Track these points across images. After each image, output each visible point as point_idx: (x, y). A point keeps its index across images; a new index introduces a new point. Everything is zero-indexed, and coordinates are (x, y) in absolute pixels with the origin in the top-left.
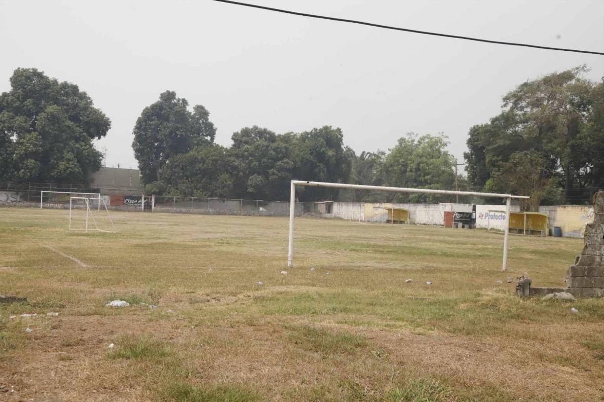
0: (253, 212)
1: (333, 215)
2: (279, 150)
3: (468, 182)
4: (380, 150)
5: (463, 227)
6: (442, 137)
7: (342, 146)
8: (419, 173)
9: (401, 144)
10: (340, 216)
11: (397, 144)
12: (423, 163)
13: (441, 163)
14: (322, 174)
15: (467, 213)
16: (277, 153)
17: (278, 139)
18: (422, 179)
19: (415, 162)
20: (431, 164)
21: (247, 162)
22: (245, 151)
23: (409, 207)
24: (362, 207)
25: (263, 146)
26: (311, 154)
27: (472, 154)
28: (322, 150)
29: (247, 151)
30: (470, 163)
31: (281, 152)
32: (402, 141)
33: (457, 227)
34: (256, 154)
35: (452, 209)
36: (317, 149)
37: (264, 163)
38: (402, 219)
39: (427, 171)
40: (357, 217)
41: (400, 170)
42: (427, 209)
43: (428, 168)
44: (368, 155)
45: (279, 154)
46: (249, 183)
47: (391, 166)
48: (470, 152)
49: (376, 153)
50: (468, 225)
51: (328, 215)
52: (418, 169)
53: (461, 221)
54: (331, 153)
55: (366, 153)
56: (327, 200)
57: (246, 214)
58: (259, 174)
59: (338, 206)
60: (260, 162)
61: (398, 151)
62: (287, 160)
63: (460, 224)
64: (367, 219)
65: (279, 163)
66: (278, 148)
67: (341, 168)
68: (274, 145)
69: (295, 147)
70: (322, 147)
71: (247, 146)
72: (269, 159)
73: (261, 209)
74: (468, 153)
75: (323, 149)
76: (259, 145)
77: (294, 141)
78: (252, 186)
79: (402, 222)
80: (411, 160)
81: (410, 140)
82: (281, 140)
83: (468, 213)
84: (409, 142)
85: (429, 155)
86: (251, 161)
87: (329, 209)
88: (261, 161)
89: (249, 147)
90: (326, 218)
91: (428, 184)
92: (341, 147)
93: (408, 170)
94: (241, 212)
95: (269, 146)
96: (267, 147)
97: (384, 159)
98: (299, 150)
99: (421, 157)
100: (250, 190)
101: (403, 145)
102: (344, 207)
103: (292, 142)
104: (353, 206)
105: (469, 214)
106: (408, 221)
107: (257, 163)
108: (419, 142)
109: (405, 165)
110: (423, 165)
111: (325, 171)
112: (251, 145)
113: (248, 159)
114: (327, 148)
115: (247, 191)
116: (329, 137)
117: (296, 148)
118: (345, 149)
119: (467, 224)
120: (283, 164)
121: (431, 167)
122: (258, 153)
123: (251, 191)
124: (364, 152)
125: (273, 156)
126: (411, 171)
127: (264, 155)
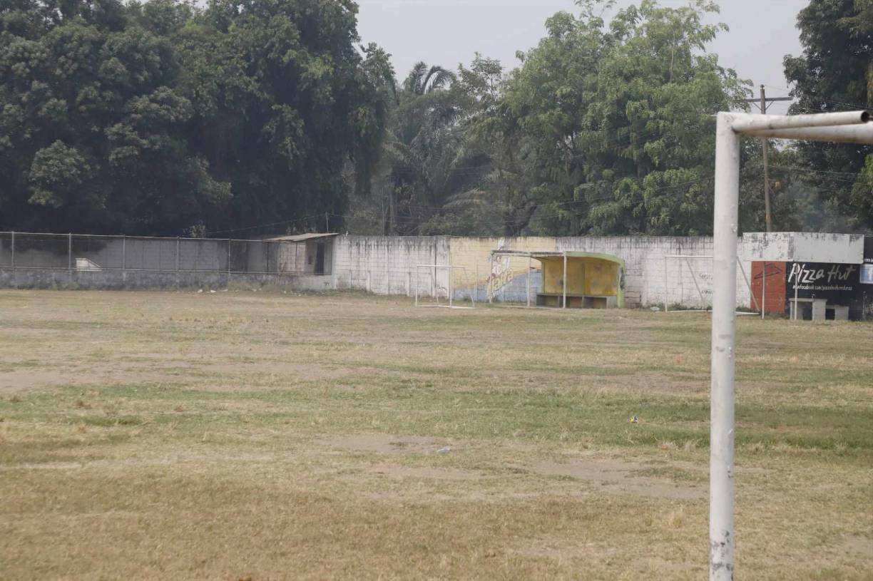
0: (54, 275)
1: (332, 281)
2: (138, 56)
3: (800, 161)
4: (484, 58)
5: (830, 315)
6: (697, 8)
7: (355, 45)
8: (622, 131)
9: (556, 33)
10: (358, 283)
11: (545, 33)
12: (635, 100)
13: (700, 96)
14: (288, 140)
15: (843, 267)
16: (134, 67)
17: (132, 18)
18: (633, 153)
19: (609, 97)
20: (666, 101)
21: (24, 99)
22: (15, 59)
23: (619, 247)
24: (440, 249)
25: (81, 41)
26: (250, 71)
27: (813, 64)
28: (286, 59)
29: (22, 57)
30: (808, 92)
31: (147, 64)
32: (560, 23)
33: (807, 314)
34: (58, 72)
35: (791, 253)
36: (271, 55)
37: (86, 100)
38: (596, 292)
39: (650, 125)
40: (424, 284)
41: (556, 125)
42: (685, 253)
43: (652, 114)
44: (435, 75)
45: (140, 72)
46: (37, 172)
47: (525, 110)
48: (805, 57)
49: (469, 67)
50: (847, 309)
51: (317, 282)
52: (618, 120)
53: (819, 295)
54: (317, 68)
55: (429, 68)
56: (311, 232)
57: (29, 282)
58: (69, 141)
59: (354, 249)
60: (71, 96)
61: (548, 59)
62: (170, 91)
63: (819, 307)
64: (461, 295)
65: (142, 102)
66: (134, 48)
67: (356, 120)
68: (120, 39)
69: (192, 48)
70: (288, 47)
71: (20, 42)
72: (104, 87)
73: (82, 263)
74: (801, 60)
75: (292, 54)
76: (65, 39)
77: (189, 27)
78: (45, 184)
79: (593, 302)
80: (593, 88)
81: (586, 21)
82: (144, 22)
83: (848, 265)
84: (584, 28)
85: (656, 70)
86: (40, 97)
87: (320, 260)
88: (76, 95)
89: (28, 43)
90: (310, 292)
91: (653, 167)
92: (350, 46)
93: (586, 121)
94: (12, 277)
95: (102, 42)
96: (97, 44)
97: (496, 88)
98: (209, 57)
99: (627, 79)
100: (41, 197)
101: (563, 39)
102: (373, 252)
103: (182, 31)
104: (408, 247)
105: (850, 270)
106: (618, 296)
107: (63, 102)
108: (616, 26)
109: (575, 106)
110: (637, 104)
111: (300, 132)
112: (36, 39)
113: (29, 88)
114: (305, 49)
115: (30, 201)
116: (309, 11)
117: (197, 51)
118: (364, 56)
119: (842, 304)
120: (154, 106)
121: (665, 110)
122: (62, 66)
123: (43, 201)
124: (420, 67)
125: (120, 79)
126: (594, 126)
127: (85, 75)
